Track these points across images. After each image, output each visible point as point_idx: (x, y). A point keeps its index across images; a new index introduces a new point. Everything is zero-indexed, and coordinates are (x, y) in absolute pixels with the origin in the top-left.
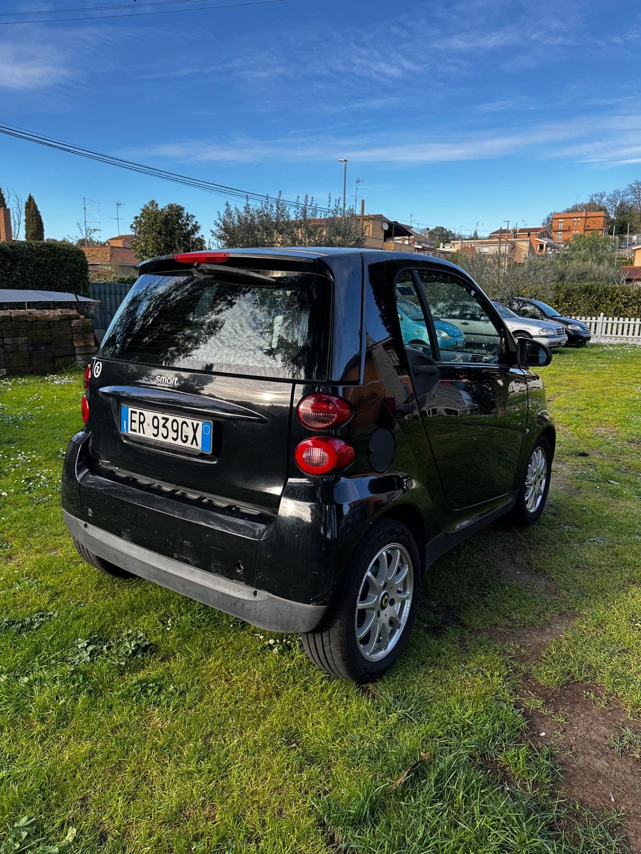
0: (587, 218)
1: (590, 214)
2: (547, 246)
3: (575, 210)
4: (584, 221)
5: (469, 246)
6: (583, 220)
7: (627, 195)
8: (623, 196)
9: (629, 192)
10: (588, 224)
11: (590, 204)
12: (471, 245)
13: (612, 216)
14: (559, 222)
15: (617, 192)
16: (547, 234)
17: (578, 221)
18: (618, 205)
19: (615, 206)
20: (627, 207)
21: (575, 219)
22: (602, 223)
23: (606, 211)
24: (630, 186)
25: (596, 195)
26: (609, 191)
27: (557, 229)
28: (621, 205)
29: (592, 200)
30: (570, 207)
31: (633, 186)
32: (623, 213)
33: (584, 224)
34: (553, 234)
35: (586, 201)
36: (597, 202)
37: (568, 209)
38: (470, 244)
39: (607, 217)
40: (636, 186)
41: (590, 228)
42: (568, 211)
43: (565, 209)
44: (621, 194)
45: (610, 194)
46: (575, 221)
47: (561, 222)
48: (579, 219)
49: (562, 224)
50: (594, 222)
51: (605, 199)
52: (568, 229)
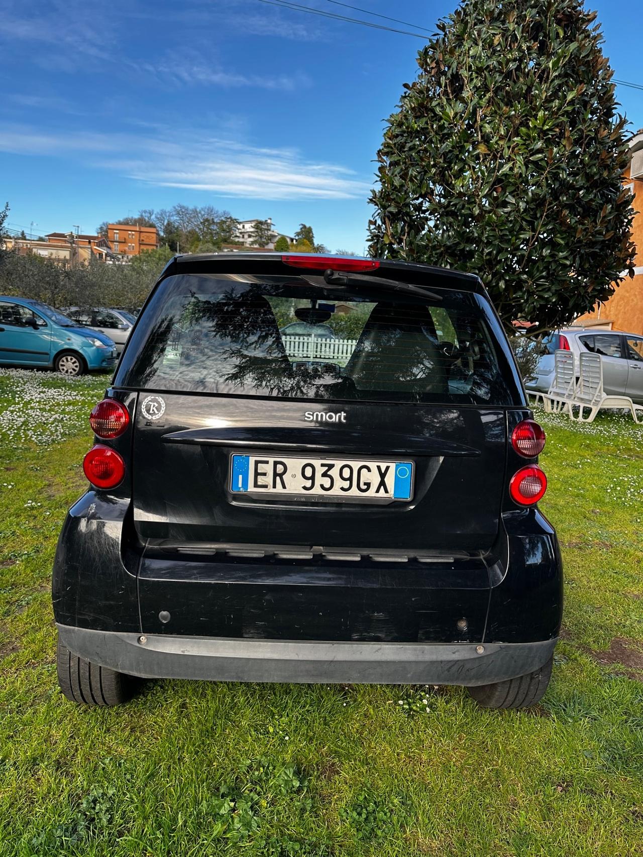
0: (141, 232)
1: (143, 229)
2: (106, 255)
3: (126, 223)
4: (138, 236)
5: (25, 247)
6: (137, 234)
7: (172, 216)
8: (169, 216)
9: (174, 213)
10: (142, 238)
11: (139, 219)
12: (27, 246)
13: (162, 234)
14: (115, 233)
15: (163, 212)
16: (105, 243)
17: (133, 235)
18: (165, 224)
19: (163, 224)
20: (174, 227)
21: (130, 232)
22: (155, 239)
23: (155, 227)
24: (174, 207)
25: (145, 212)
26: (157, 210)
27: (113, 240)
28: (169, 224)
29: (142, 215)
30: (121, 220)
31: (177, 208)
32: (171, 232)
33: (138, 239)
34: (110, 244)
35: (136, 216)
36: (147, 219)
37: (119, 221)
38: (25, 245)
39: (158, 234)
40: (179, 209)
41: (144, 242)
42: (120, 223)
43: (117, 221)
44: (167, 214)
45: (158, 213)
46: (129, 234)
47: (117, 233)
48: (133, 233)
49: (118, 235)
50: (148, 237)
51: (153, 217)
52: (124, 241)
